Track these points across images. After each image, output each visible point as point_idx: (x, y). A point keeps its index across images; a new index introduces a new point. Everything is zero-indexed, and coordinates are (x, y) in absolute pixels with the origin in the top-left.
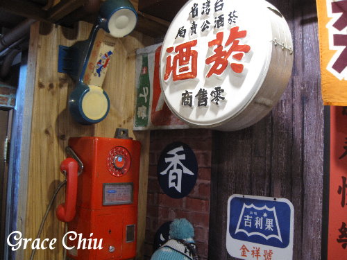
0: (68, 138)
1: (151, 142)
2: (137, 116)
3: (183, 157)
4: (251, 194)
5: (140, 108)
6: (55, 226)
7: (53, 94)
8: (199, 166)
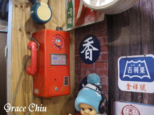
0: (32, 33)
1: (75, 38)
2: (67, 23)
3: (92, 42)
4: (131, 55)
5: (68, 20)
6: (27, 79)
7: (23, 11)
8: (101, 45)
